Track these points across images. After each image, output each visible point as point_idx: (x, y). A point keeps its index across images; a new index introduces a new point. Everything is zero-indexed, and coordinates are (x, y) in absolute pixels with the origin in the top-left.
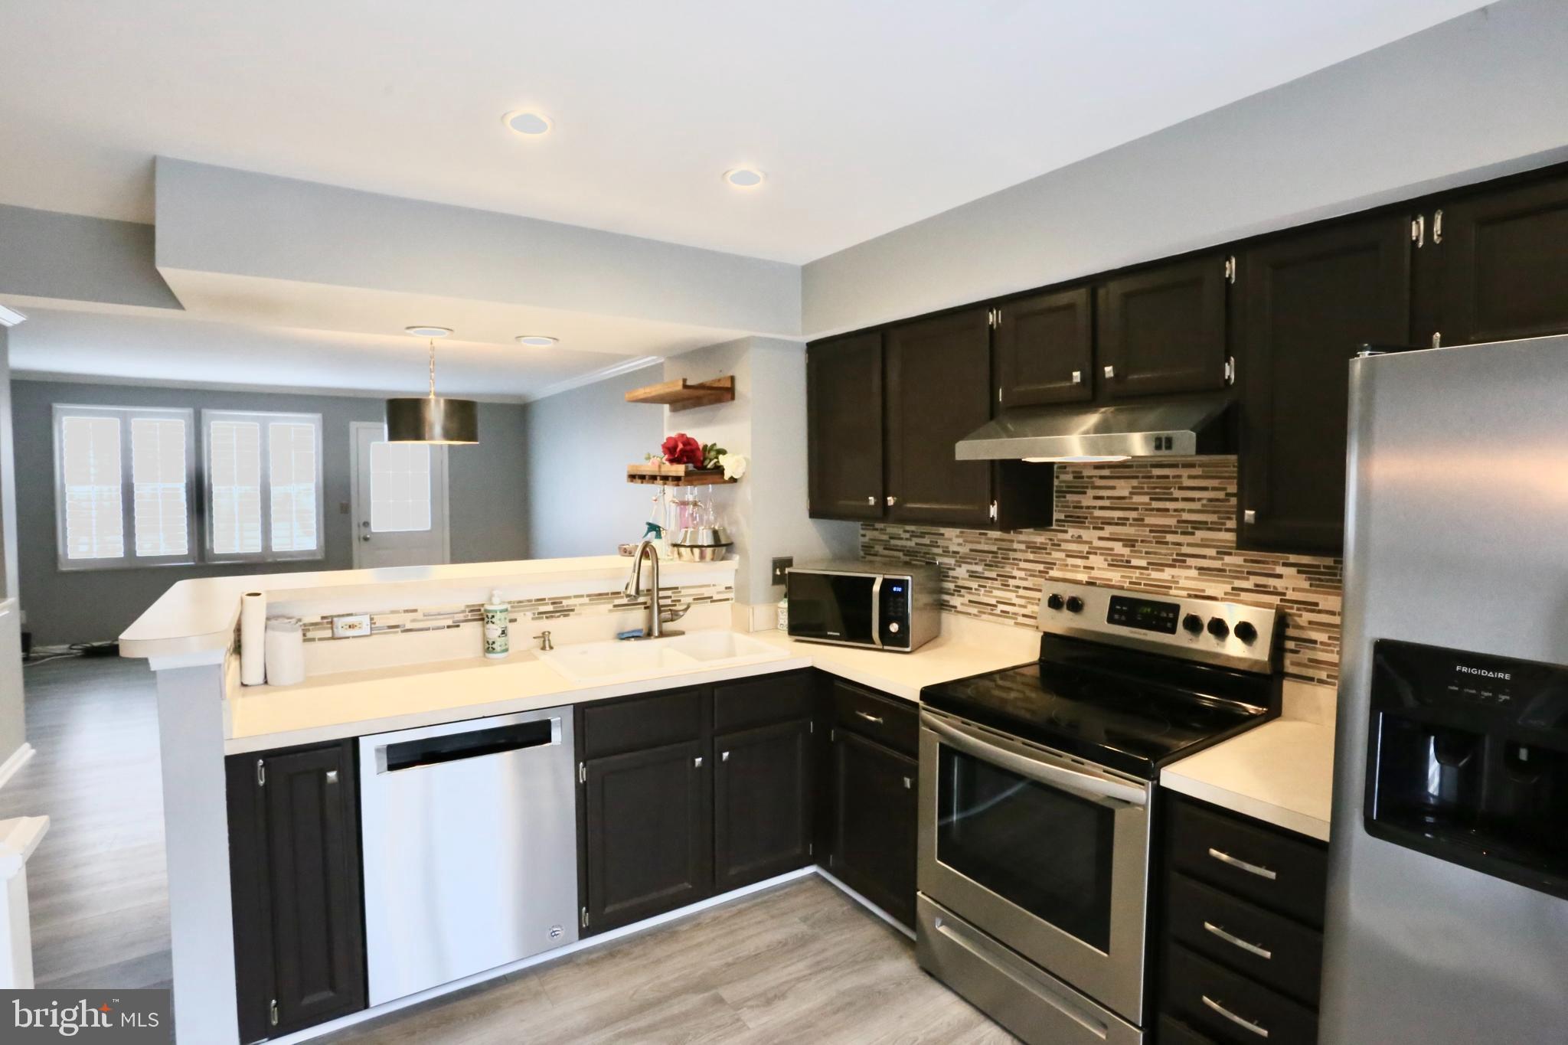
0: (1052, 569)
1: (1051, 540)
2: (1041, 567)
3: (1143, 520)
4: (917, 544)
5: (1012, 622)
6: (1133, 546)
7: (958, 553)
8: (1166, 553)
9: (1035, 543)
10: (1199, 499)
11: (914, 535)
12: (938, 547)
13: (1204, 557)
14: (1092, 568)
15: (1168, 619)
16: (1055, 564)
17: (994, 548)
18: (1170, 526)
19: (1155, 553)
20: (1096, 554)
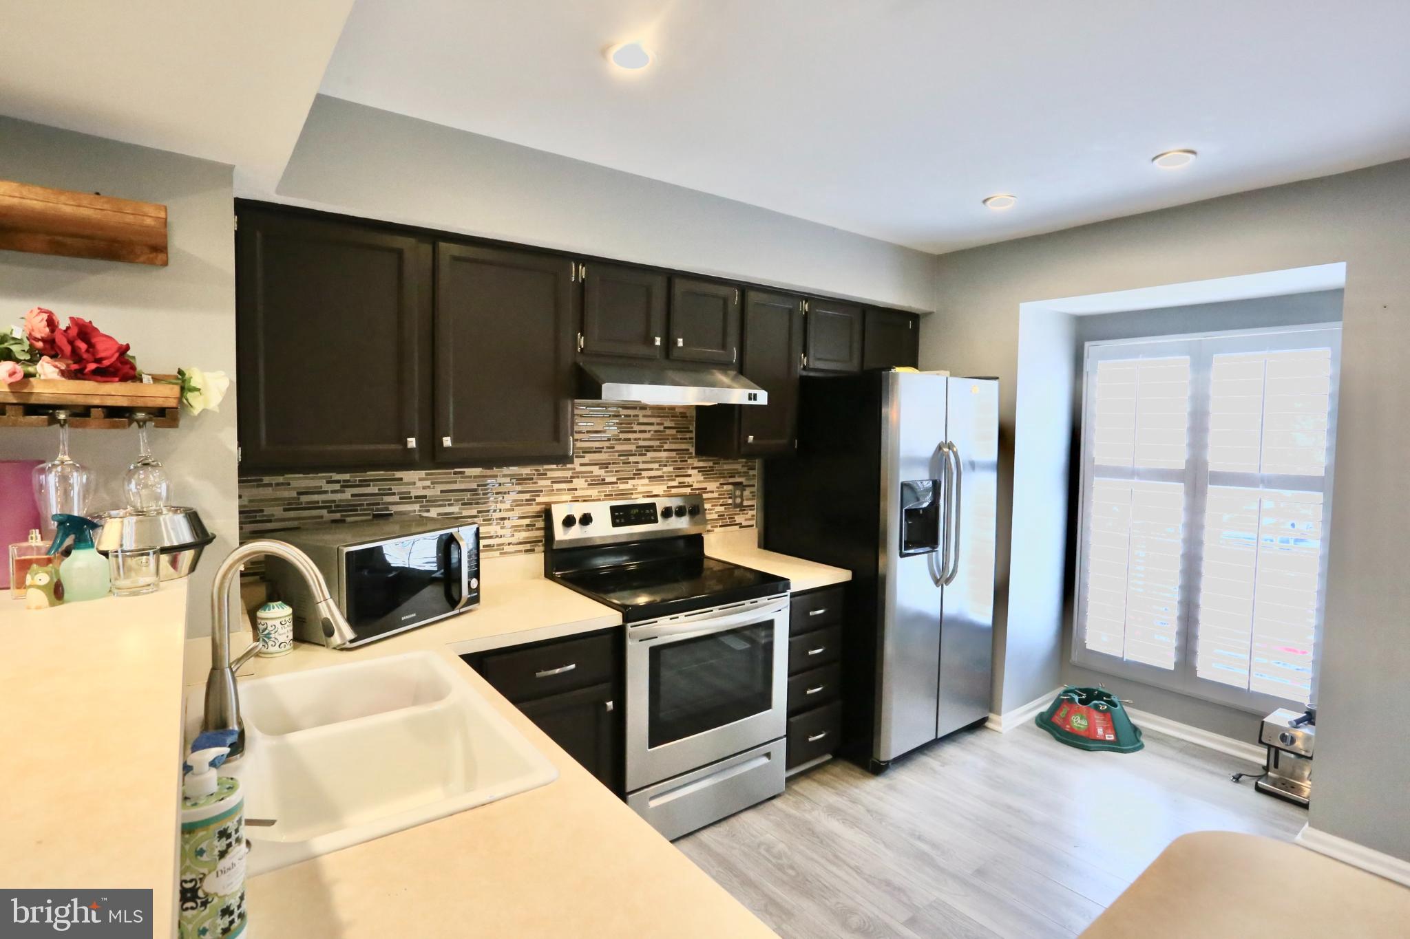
0: (539, 496)
1: (536, 470)
2: (527, 496)
3: (613, 448)
4: (352, 495)
5: (497, 553)
6: (607, 468)
7: (425, 497)
8: (629, 471)
9: (522, 475)
10: (649, 431)
11: (346, 485)
12: (394, 494)
13: (652, 469)
14: (576, 489)
15: (650, 514)
16: (542, 491)
17: (474, 486)
18: (631, 451)
19: (622, 471)
20: (578, 477)
